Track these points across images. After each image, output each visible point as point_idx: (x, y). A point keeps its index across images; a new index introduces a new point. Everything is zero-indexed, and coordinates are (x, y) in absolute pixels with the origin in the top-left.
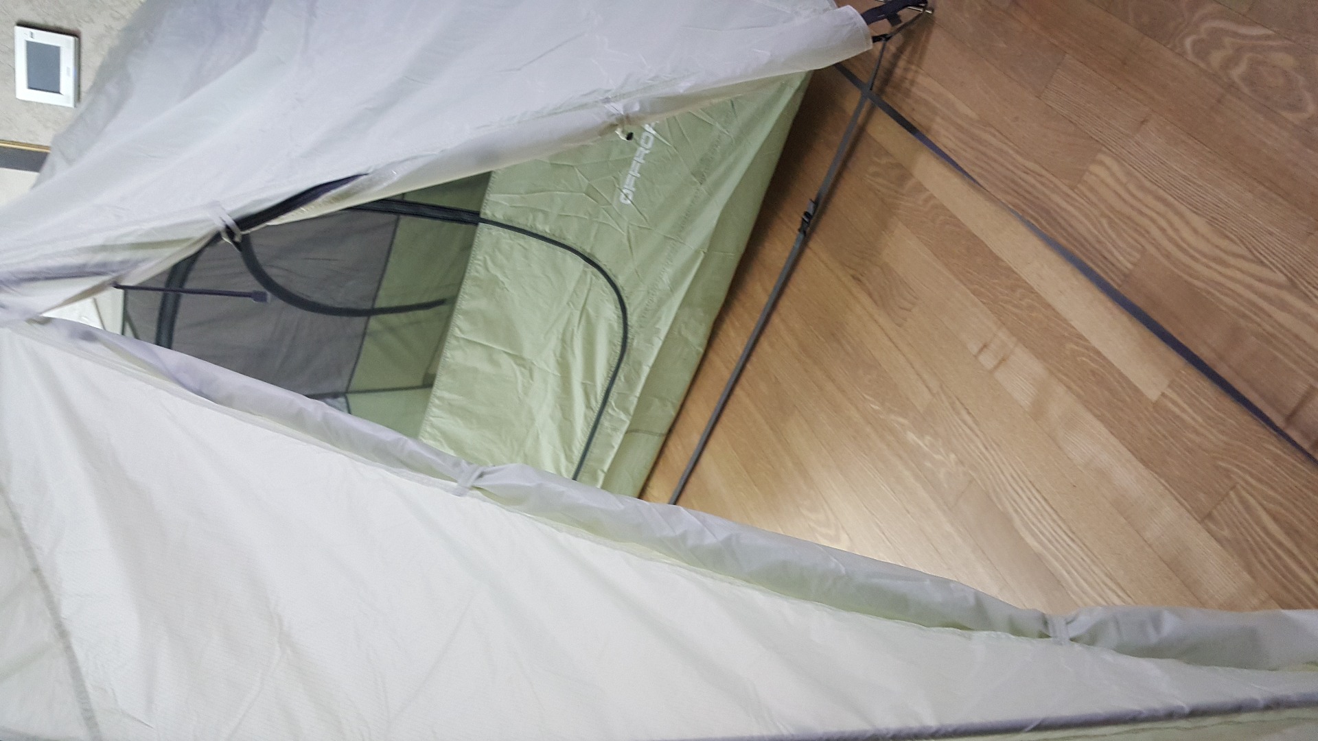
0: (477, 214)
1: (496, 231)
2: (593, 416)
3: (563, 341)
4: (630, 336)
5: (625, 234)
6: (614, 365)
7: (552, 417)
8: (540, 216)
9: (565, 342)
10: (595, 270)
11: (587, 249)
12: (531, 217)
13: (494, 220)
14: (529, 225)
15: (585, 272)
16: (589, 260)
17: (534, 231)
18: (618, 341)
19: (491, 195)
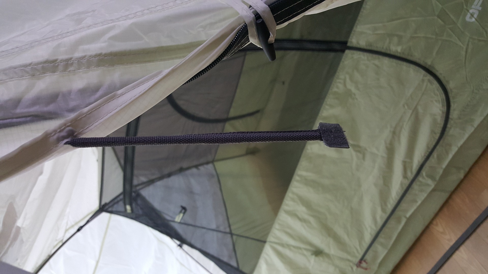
0: (345, 43)
1: (357, 55)
2: (407, 182)
3: (394, 133)
4: (449, 126)
5: (465, 48)
6: (432, 147)
7: (376, 185)
8: (395, 39)
9: (395, 134)
10: (431, 78)
11: (429, 62)
12: (388, 41)
13: (358, 46)
14: (385, 47)
15: (423, 80)
16: (429, 71)
17: (388, 52)
18: (438, 130)
19: (358, 27)
